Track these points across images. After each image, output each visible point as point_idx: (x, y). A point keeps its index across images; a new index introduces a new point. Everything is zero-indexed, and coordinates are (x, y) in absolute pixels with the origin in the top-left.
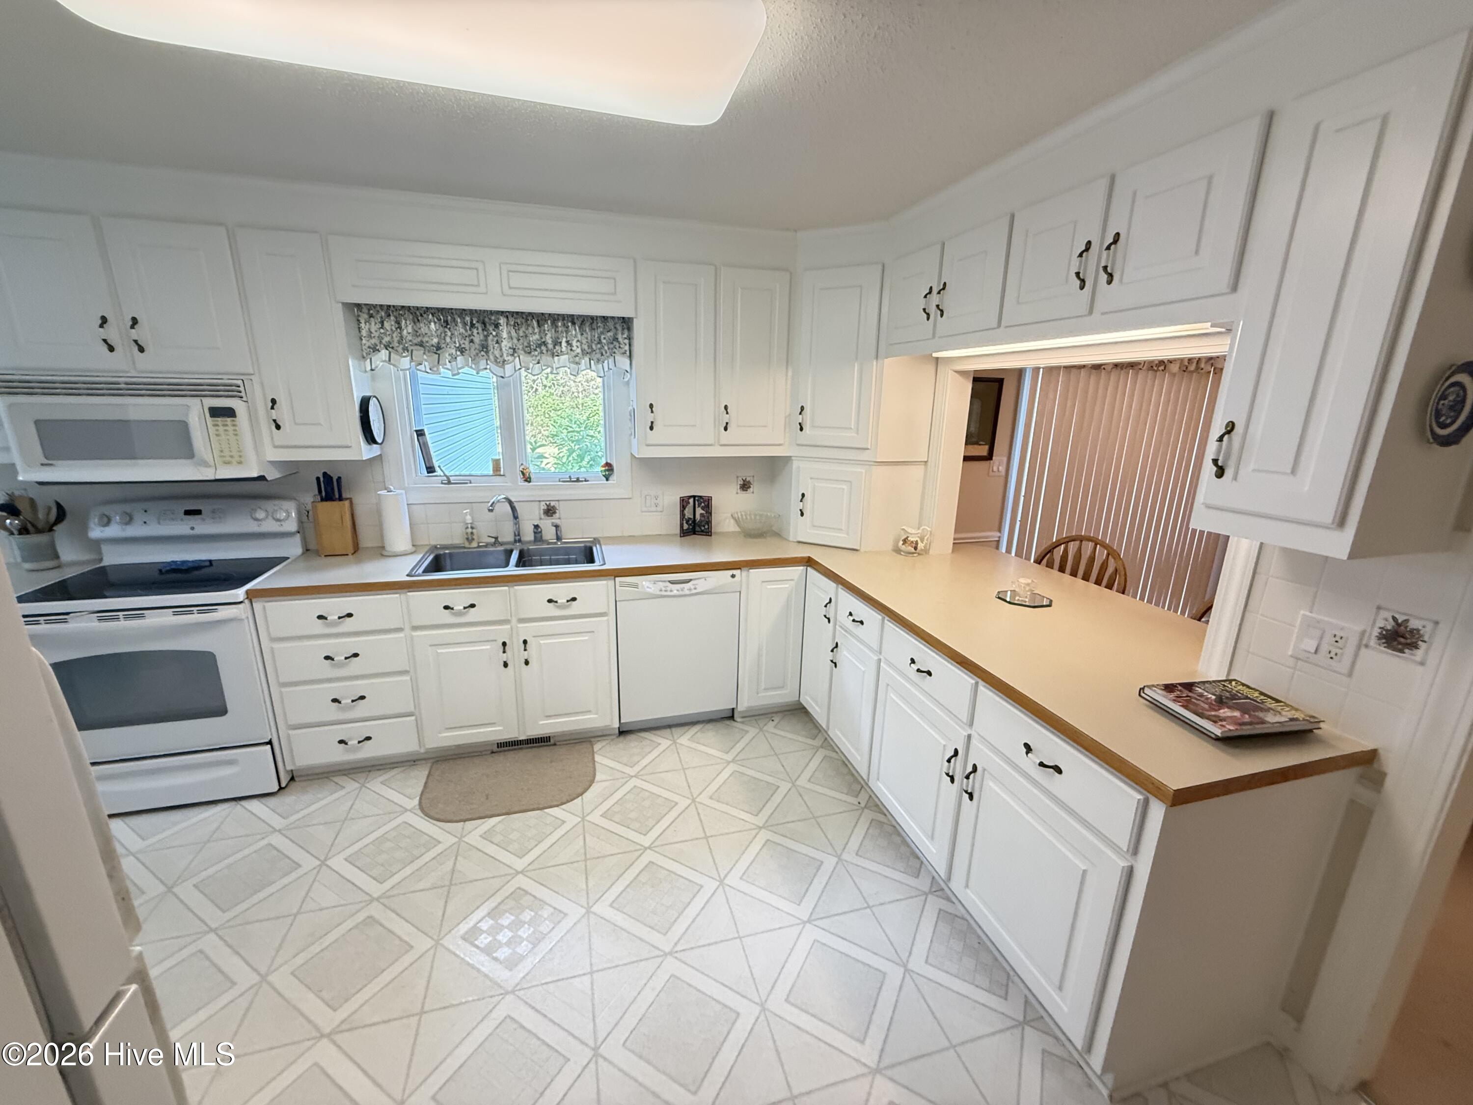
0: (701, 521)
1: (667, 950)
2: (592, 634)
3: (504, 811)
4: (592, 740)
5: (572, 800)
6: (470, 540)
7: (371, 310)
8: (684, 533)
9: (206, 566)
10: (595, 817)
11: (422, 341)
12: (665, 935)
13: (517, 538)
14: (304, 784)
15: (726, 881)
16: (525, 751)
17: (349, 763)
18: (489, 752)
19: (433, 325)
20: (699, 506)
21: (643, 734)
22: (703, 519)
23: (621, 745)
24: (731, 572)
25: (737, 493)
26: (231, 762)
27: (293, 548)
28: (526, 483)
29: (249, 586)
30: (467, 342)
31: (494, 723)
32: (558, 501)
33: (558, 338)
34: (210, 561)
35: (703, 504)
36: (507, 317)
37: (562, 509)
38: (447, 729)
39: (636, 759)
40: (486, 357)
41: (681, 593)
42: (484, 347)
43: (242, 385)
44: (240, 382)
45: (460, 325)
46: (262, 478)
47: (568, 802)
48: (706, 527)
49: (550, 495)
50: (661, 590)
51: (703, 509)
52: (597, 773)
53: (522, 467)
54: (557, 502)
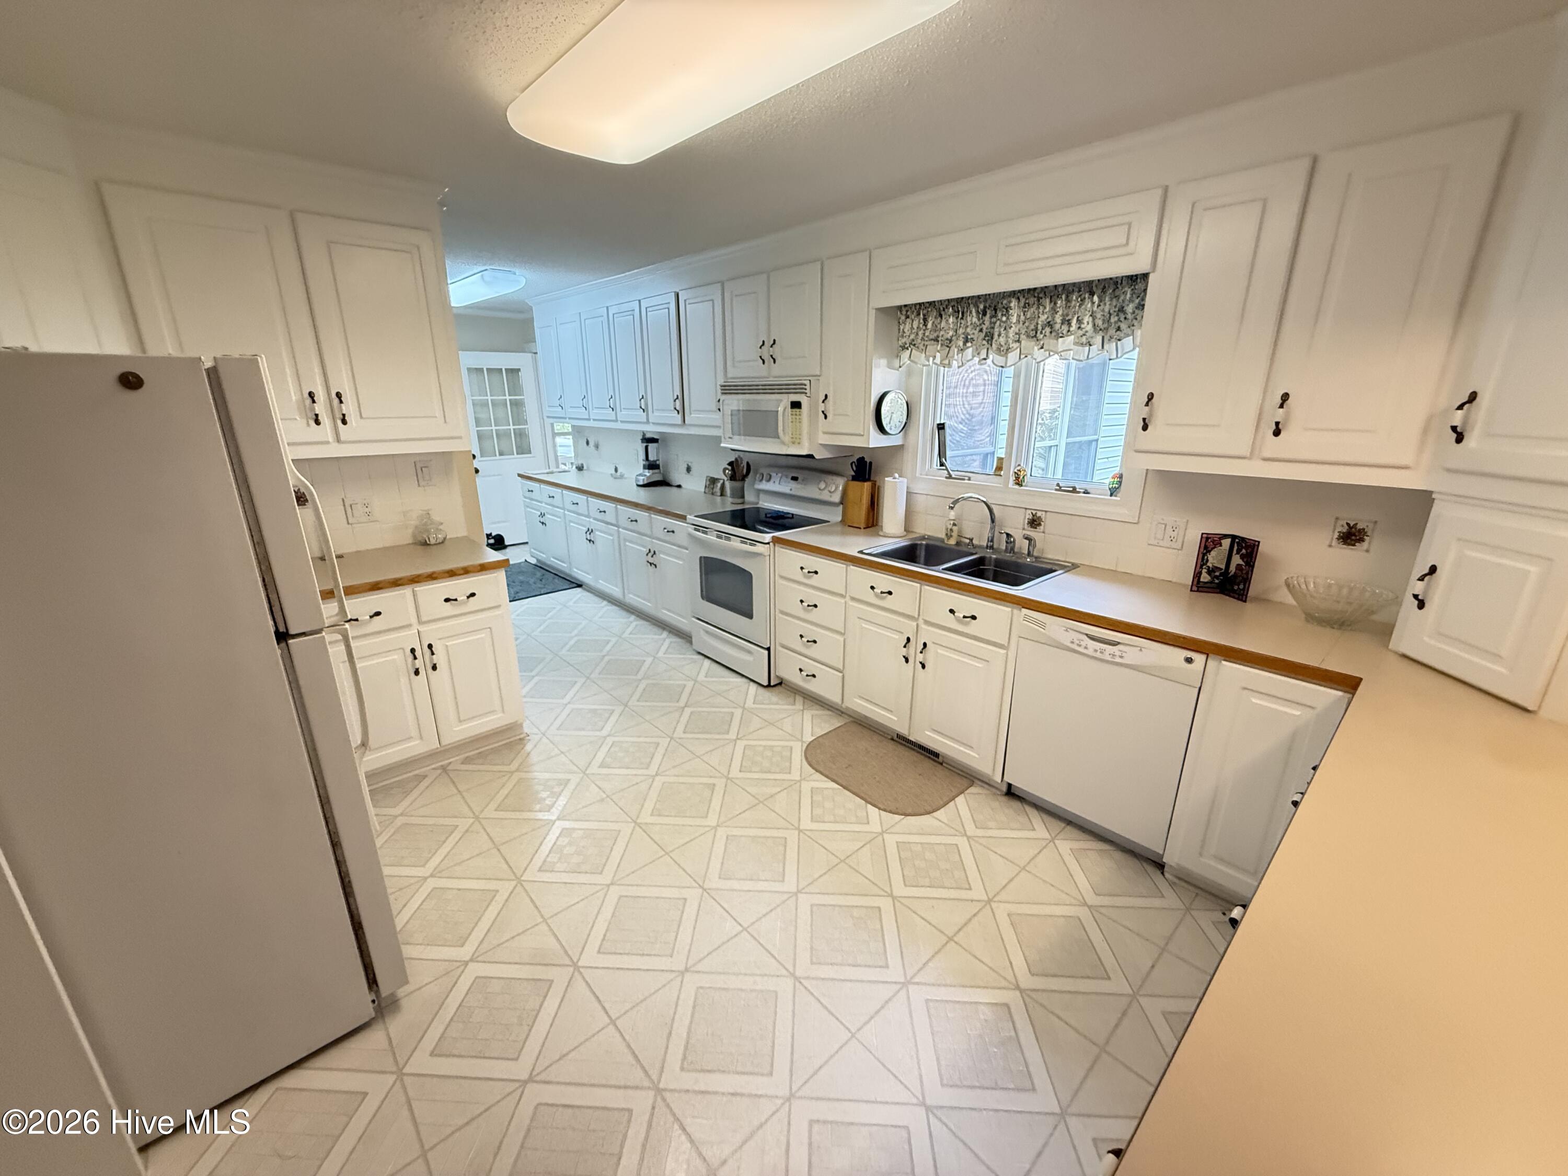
0: (1235, 575)
1: (798, 974)
2: (986, 663)
3: (844, 784)
4: (976, 781)
5: (894, 813)
6: (949, 536)
7: (906, 310)
8: (1198, 586)
9: (788, 518)
10: (891, 840)
11: (938, 337)
12: (812, 963)
13: (990, 544)
14: (784, 690)
15: (911, 987)
16: (913, 752)
17: (800, 687)
18: (890, 737)
19: (951, 320)
20: (1238, 553)
21: (1029, 809)
22: (1239, 573)
23: (996, 804)
24: (1190, 654)
25: (1330, 546)
26: (749, 652)
27: (835, 516)
28: (1017, 487)
29: (778, 534)
30: (976, 332)
31: (891, 711)
32: (1046, 511)
33: (1067, 315)
34: (793, 514)
35: (1244, 551)
36: (1018, 298)
37: (1049, 522)
38: (860, 697)
39: (992, 824)
40: (987, 346)
41: (1098, 655)
42: (989, 337)
43: (808, 385)
44: (807, 382)
45: (974, 314)
46: (810, 456)
47: (890, 812)
48: (1241, 587)
49: (1038, 504)
50: (1072, 642)
51: (1242, 557)
52: (942, 810)
53: (1019, 468)
54: (1044, 513)
